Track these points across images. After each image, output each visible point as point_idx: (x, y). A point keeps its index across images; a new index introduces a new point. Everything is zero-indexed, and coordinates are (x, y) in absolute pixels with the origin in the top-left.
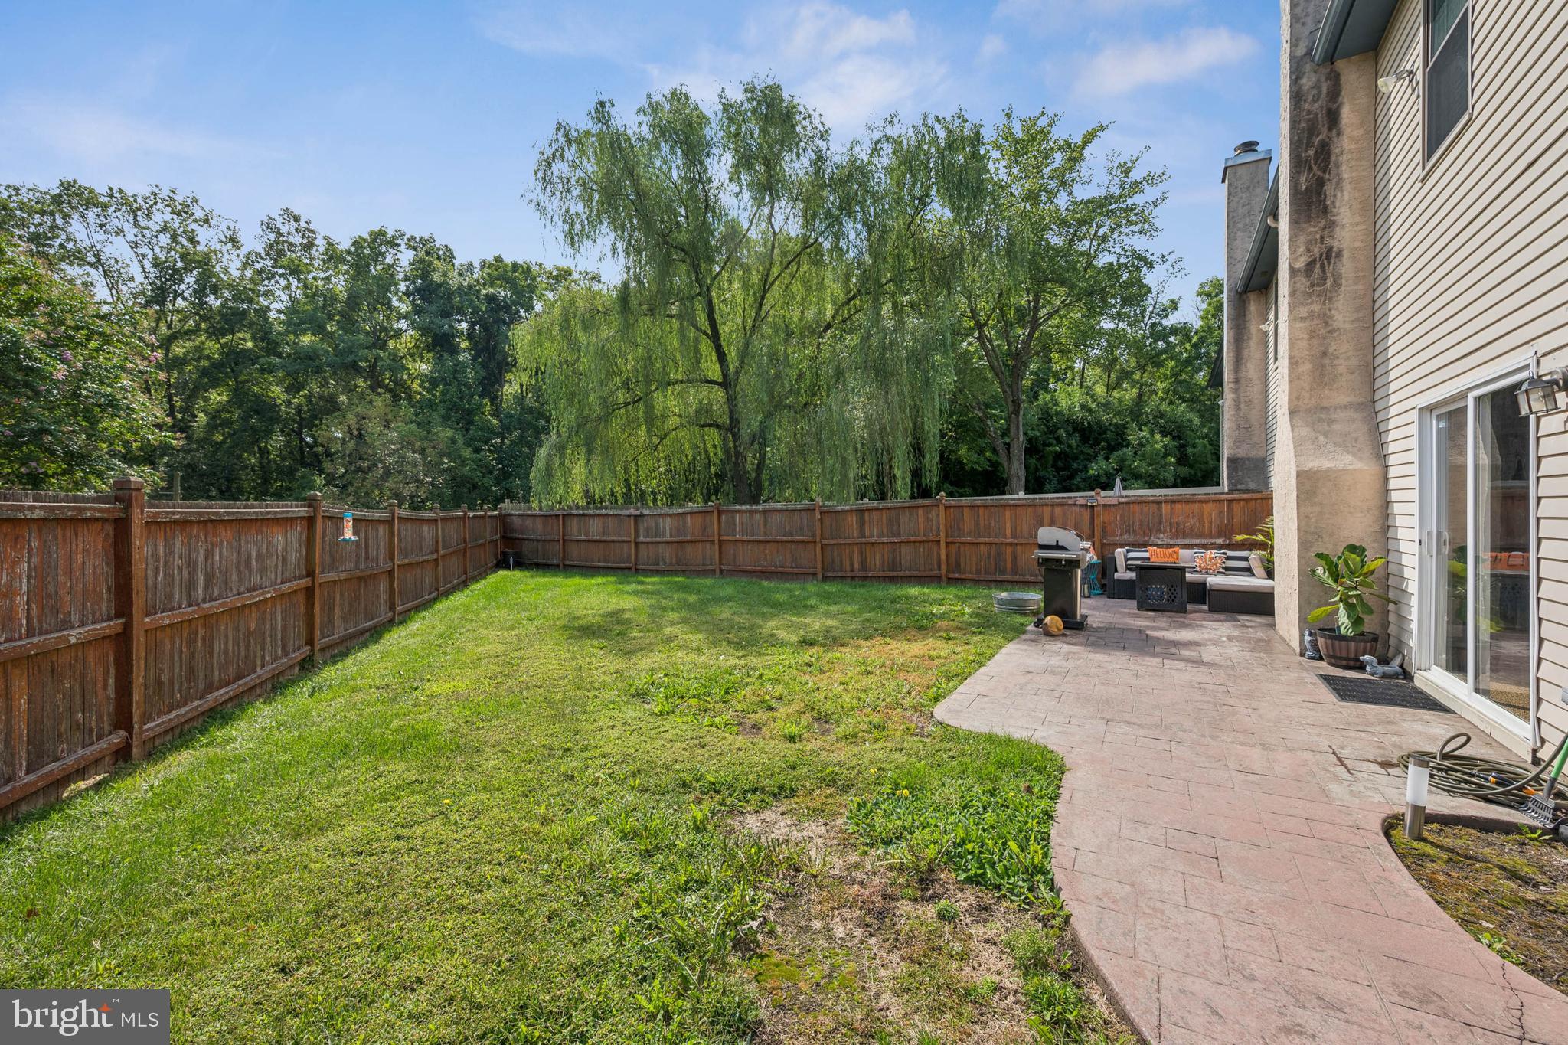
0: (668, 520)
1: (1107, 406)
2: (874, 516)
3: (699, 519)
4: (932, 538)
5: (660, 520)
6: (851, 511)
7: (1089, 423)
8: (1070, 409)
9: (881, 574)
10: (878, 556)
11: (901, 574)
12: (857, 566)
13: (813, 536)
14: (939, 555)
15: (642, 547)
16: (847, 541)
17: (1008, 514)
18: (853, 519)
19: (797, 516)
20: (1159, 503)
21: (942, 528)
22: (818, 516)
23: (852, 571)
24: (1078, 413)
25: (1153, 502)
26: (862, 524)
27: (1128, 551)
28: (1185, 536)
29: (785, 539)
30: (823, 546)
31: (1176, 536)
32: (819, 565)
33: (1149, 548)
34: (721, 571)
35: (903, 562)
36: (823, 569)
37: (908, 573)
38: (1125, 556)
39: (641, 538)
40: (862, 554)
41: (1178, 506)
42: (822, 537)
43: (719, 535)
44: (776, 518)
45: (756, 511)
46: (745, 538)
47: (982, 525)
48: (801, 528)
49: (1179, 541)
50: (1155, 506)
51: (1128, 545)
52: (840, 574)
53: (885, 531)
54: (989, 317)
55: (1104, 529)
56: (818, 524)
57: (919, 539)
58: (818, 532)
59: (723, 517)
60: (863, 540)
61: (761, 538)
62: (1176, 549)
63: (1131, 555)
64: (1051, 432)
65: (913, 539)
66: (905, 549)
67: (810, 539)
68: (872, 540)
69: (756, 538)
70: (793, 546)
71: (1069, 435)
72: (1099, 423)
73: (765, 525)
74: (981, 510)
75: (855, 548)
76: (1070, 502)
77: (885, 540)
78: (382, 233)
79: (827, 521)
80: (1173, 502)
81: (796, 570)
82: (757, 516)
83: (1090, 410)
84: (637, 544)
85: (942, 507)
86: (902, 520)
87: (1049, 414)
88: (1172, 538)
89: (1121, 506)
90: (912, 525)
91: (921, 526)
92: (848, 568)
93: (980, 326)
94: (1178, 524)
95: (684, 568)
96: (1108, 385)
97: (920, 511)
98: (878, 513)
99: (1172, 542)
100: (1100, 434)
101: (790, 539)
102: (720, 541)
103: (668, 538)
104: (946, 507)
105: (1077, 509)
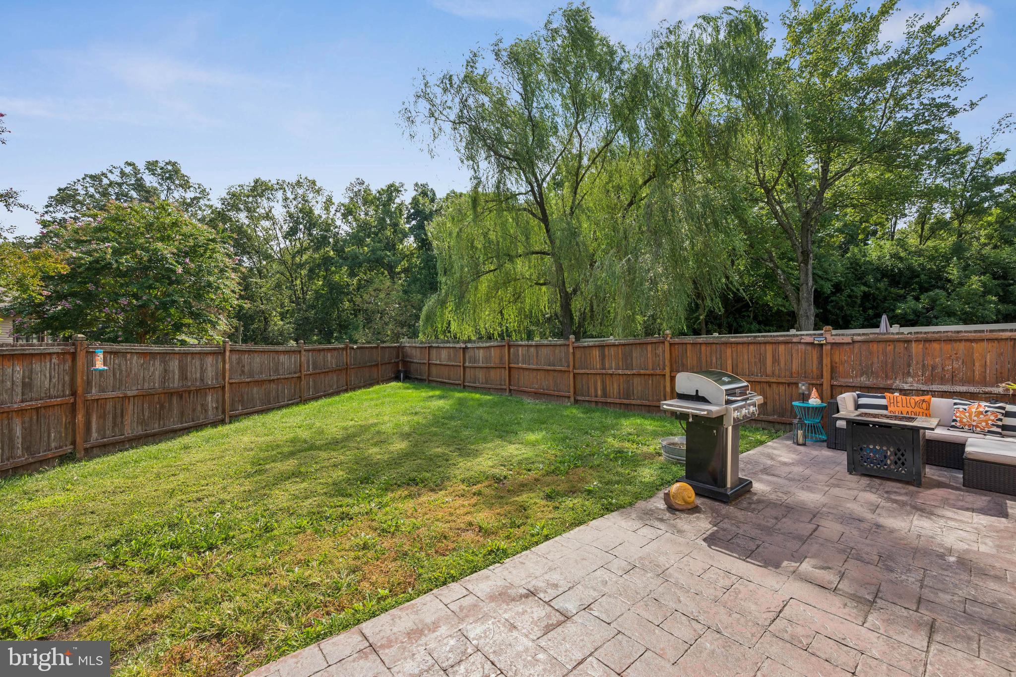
0: (481, 351)
1: (919, 253)
2: (613, 351)
3: (498, 351)
4: (658, 372)
5: (477, 351)
6: (595, 346)
7: (899, 269)
8: (879, 258)
9: (618, 401)
10: (615, 386)
11: (633, 402)
12: (599, 392)
13: (568, 366)
14: (665, 387)
15: (468, 370)
16: (592, 371)
17: (729, 351)
18: (596, 353)
19: (557, 350)
20: (908, 341)
21: (667, 363)
22: (571, 350)
23: (596, 396)
24: (888, 262)
25: (899, 341)
26: (603, 357)
27: (859, 396)
28: (943, 381)
29: (549, 368)
30: (574, 374)
31: (931, 380)
32: (572, 390)
33: (887, 394)
34: (510, 390)
35: (635, 392)
36: (575, 393)
37: (638, 402)
38: (856, 402)
39: (467, 364)
40: (603, 383)
41: (936, 346)
42: (574, 367)
43: (509, 363)
44: (544, 351)
45: (531, 346)
46: (524, 366)
47: (704, 361)
48: (561, 360)
49: (935, 387)
50: (900, 347)
51: (861, 388)
52: (587, 398)
53: (621, 363)
54: (776, 183)
55: (833, 369)
56: (571, 356)
57: (648, 372)
58: (571, 364)
59: (512, 350)
60: (604, 371)
61: (534, 367)
62: (926, 398)
63: (863, 401)
64: (859, 279)
65: (642, 372)
66: (636, 380)
67: (566, 369)
68: (610, 372)
69: (531, 366)
70: (556, 374)
71: (877, 280)
72: (910, 268)
73: (537, 356)
74: (703, 348)
75: (598, 377)
76: (795, 340)
77: (620, 372)
78: (392, 185)
79: (578, 354)
80: (926, 341)
81: (556, 393)
82: (532, 350)
83: (901, 259)
84: (464, 368)
85: (667, 344)
86: (634, 355)
87: (857, 264)
88: (926, 383)
89: (857, 345)
90: (642, 359)
91: (650, 361)
92: (593, 394)
93: (768, 192)
94: (934, 368)
95: (489, 386)
96: (921, 236)
97: (649, 347)
98: (616, 348)
99: (925, 388)
100: (911, 278)
101: (552, 368)
102: (509, 368)
103: (481, 365)
104: (671, 344)
105: (803, 347)
